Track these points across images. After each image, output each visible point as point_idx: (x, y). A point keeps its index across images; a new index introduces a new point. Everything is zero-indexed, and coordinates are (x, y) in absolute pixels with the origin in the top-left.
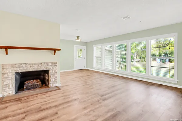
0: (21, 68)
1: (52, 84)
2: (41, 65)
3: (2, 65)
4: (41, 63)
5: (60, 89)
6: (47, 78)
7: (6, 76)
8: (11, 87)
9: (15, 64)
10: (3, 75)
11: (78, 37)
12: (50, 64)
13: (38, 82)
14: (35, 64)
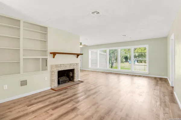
0: (61, 68)
1: (76, 79)
2: (71, 65)
3: (52, 65)
4: (71, 64)
5: (83, 82)
6: (71, 75)
7: (53, 73)
8: (56, 81)
9: (58, 65)
10: (52, 73)
11: (81, 43)
12: (75, 65)
13: (66, 78)
14: (68, 64)
